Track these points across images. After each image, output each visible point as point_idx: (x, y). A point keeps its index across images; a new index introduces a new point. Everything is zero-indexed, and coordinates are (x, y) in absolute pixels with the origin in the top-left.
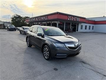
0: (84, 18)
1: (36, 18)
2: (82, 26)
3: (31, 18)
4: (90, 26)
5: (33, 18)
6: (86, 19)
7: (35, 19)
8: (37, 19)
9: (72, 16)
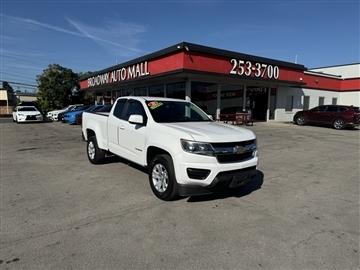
0: (300, 69)
1: (110, 71)
2: (293, 97)
3: (96, 75)
4: (321, 99)
5: (102, 73)
6: (306, 70)
7: (107, 75)
8: (113, 76)
9: (245, 60)
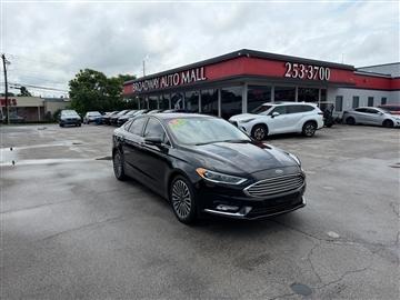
0: (350, 69)
1: (159, 76)
2: (341, 97)
3: (142, 80)
4: (371, 99)
5: (151, 78)
6: (356, 70)
7: (156, 81)
8: (163, 81)
9: (299, 64)
